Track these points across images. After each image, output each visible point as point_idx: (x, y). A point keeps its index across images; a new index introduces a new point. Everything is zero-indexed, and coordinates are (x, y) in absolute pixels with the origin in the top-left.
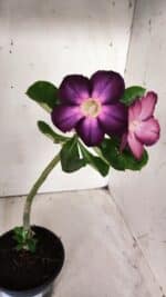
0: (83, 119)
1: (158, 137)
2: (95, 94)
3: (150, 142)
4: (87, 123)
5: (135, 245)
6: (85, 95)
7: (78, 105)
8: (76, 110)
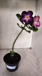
0: (26, 20)
1: (40, 25)
2: (28, 15)
3: (38, 26)
4: (26, 21)
5: (37, 60)
6: (26, 15)
7: (25, 17)
8: (24, 18)
